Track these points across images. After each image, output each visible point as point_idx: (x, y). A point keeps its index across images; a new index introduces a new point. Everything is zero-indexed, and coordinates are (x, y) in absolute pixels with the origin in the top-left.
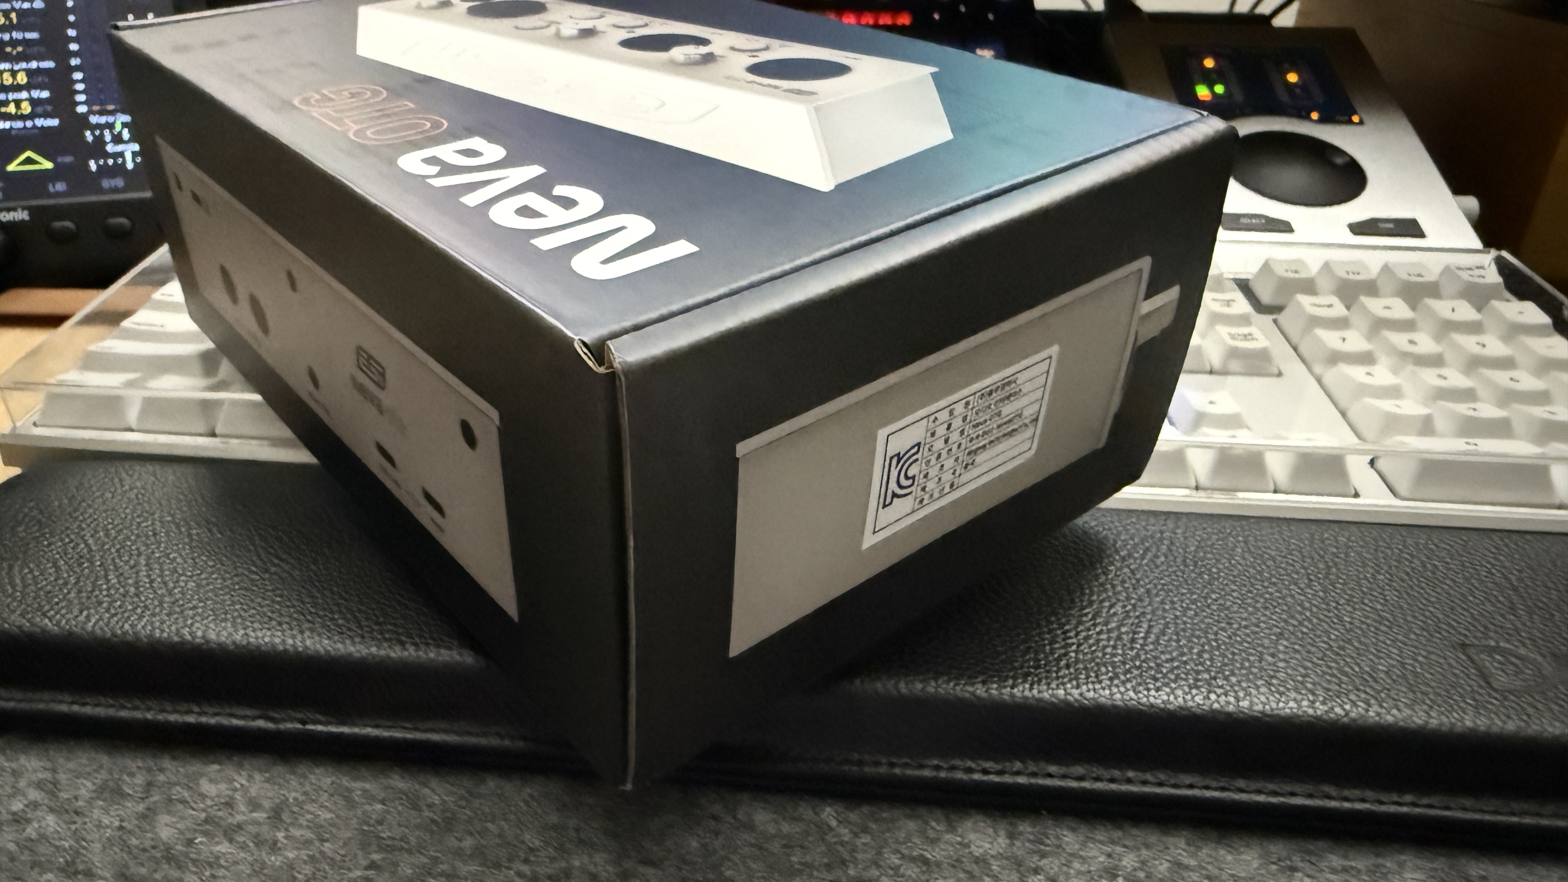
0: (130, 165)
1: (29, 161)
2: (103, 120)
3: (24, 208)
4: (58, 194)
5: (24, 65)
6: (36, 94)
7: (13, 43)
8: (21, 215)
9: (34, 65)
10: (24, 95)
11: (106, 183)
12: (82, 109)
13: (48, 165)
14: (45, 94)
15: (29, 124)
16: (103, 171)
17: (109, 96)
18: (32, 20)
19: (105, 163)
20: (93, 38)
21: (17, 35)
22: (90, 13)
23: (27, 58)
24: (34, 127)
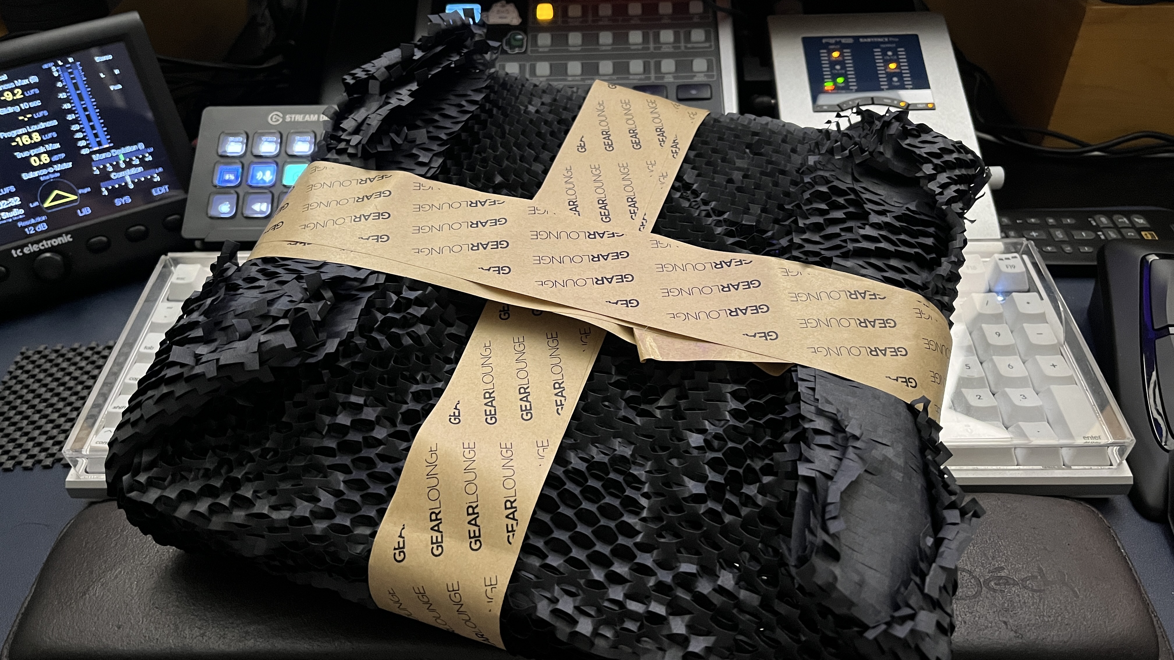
0: (131, 186)
1: (58, 197)
2: (104, 156)
3: (67, 233)
4: (87, 218)
5: (35, 127)
6: (50, 147)
7: (23, 112)
8: (67, 239)
9: (42, 125)
10: (42, 149)
11: (118, 202)
12: (85, 151)
13: (73, 197)
14: (57, 146)
15: (51, 170)
16: (114, 194)
17: (103, 137)
18: (32, 92)
19: (113, 187)
20: (80, 97)
21: (24, 106)
22: (73, 79)
23: (36, 121)
24: (55, 172)
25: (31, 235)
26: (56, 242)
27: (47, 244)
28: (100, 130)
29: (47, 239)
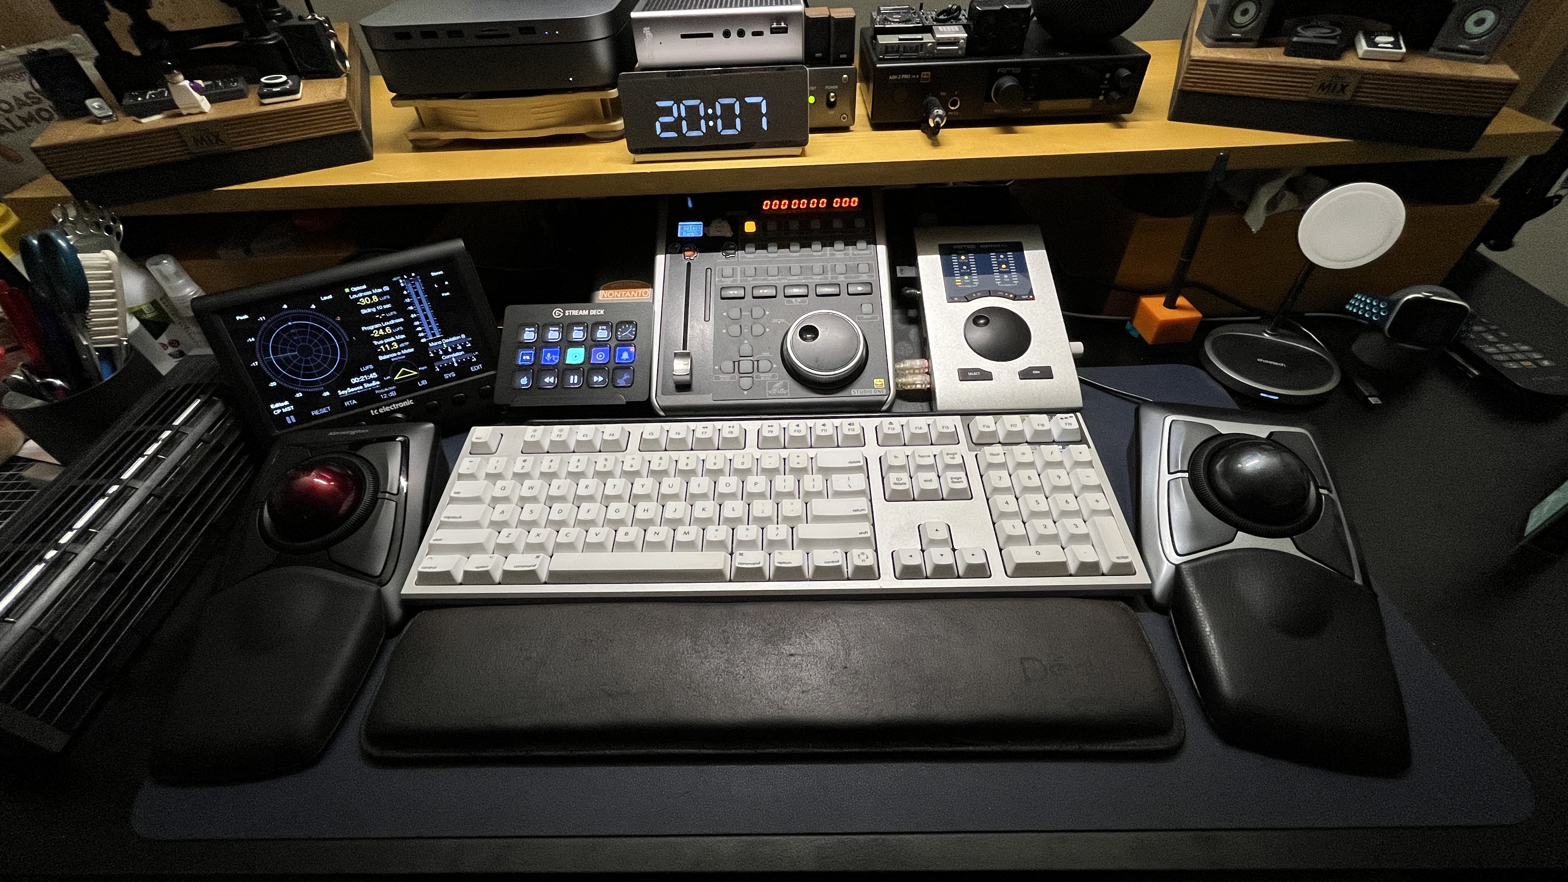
0: (456, 365)
1: (404, 373)
2: (436, 344)
3: (410, 399)
4: (424, 387)
5: (387, 323)
6: (398, 337)
7: (379, 312)
8: (410, 402)
9: (392, 322)
10: (392, 339)
11: (446, 376)
12: (423, 340)
13: (415, 373)
14: (403, 336)
15: (399, 353)
16: (445, 370)
17: (436, 331)
18: (385, 298)
19: (443, 365)
20: (420, 302)
21: (380, 308)
22: (415, 288)
23: (389, 319)
24: (402, 355)
25: (385, 400)
26: (402, 405)
27: (395, 406)
28: (434, 325)
29: (396, 403)
